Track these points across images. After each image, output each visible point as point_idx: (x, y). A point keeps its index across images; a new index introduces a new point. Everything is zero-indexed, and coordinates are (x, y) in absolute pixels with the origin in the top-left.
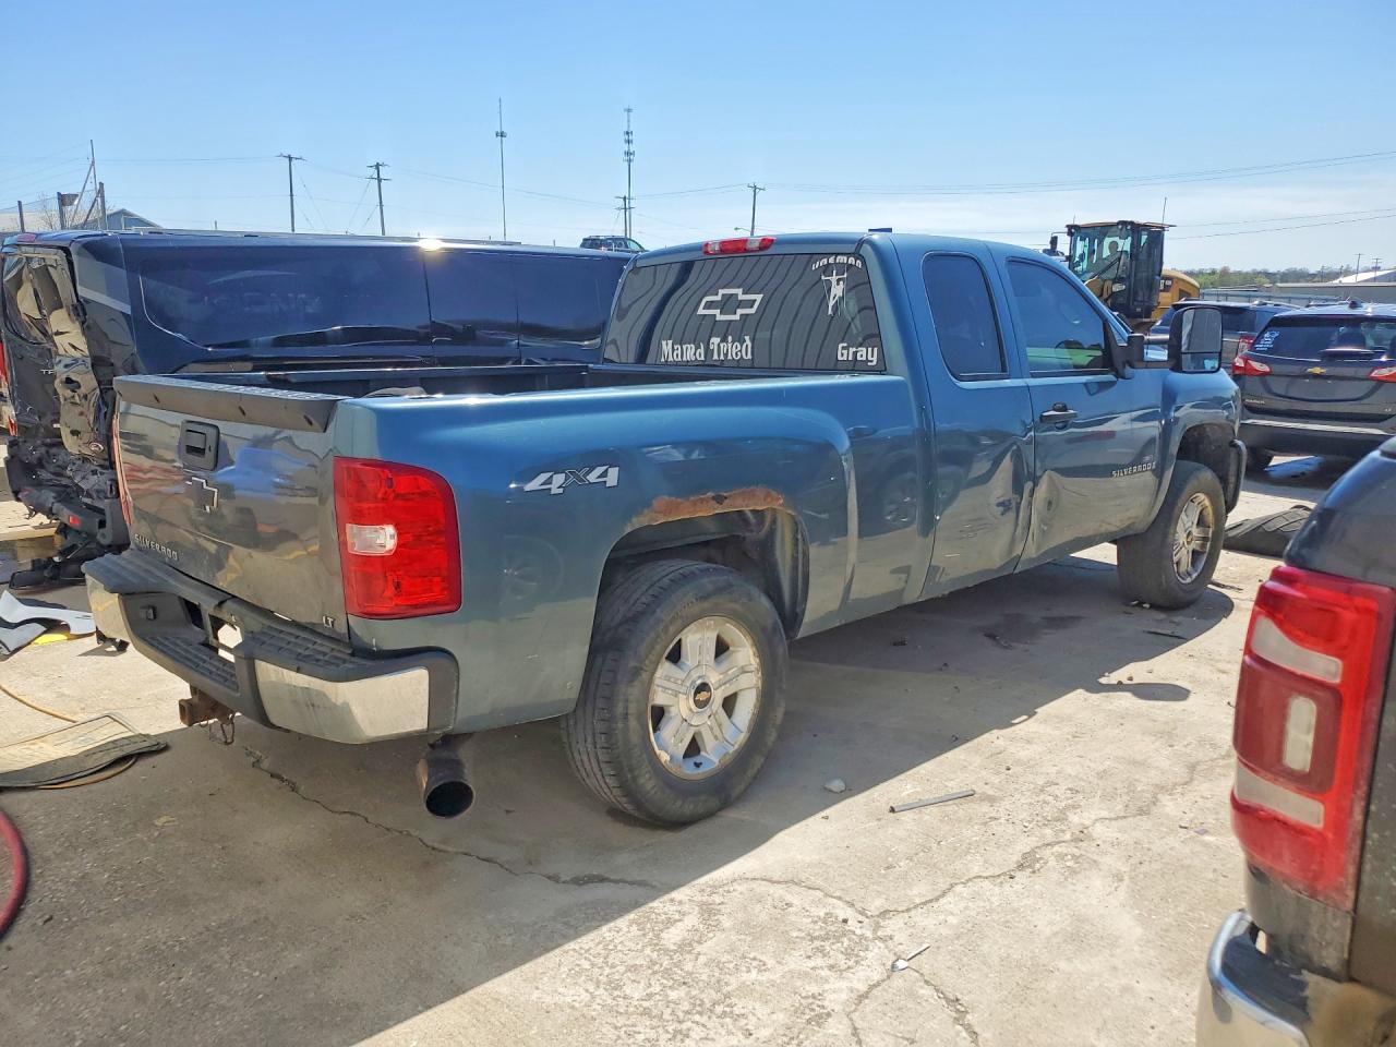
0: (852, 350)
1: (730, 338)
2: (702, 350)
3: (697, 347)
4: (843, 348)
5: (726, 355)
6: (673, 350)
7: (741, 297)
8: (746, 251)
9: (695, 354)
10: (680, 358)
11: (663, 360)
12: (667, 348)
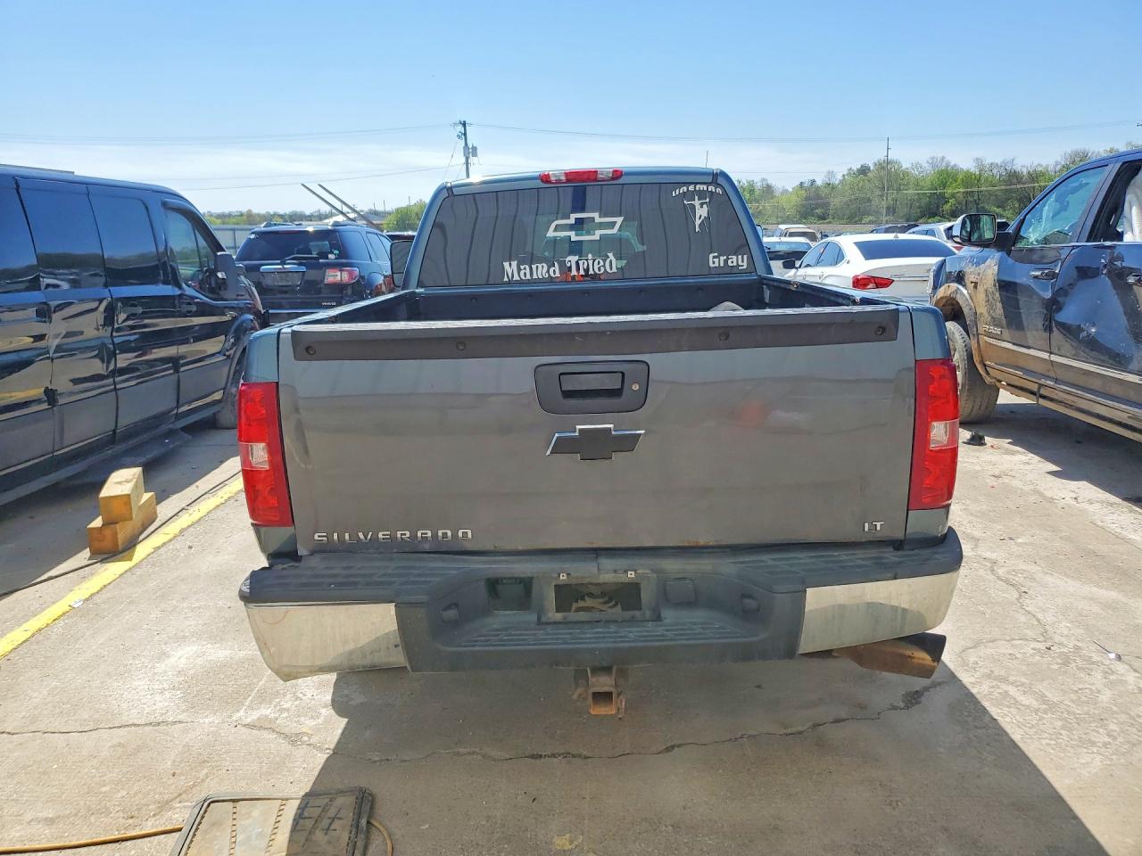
0: (722, 258)
1: (589, 256)
2: (556, 268)
3: (550, 266)
4: (714, 257)
5: (587, 270)
6: (519, 270)
7: (598, 220)
8: (596, 180)
9: (548, 271)
10: (528, 277)
11: (506, 279)
12: (510, 268)
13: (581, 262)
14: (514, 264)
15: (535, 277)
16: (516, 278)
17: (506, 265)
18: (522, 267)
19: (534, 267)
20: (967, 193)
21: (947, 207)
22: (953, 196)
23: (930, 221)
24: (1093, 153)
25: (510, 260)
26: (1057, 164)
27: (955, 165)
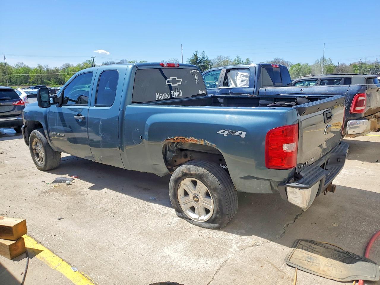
0: (202, 91)
1: (176, 91)
2: (169, 95)
3: (168, 94)
4: (200, 91)
5: (176, 95)
6: (160, 96)
7: (177, 79)
8: (174, 66)
9: (167, 96)
10: (162, 98)
11: (157, 99)
12: (158, 95)
13: (174, 93)
14: (159, 94)
15: (164, 98)
16: (159, 99)
17: (157, 94)
18: (161, 95)
19: (164, 94)
20: (37, 75)
21: (31, 80)
22: (32, 76)
23: (25, 85)
24: (71, 65)
25: (157, 93)
26: (61, 67)
27: (27, 66)
